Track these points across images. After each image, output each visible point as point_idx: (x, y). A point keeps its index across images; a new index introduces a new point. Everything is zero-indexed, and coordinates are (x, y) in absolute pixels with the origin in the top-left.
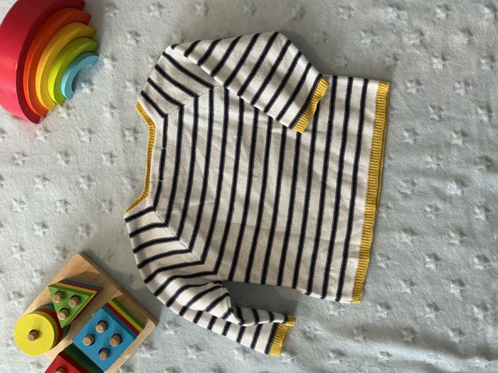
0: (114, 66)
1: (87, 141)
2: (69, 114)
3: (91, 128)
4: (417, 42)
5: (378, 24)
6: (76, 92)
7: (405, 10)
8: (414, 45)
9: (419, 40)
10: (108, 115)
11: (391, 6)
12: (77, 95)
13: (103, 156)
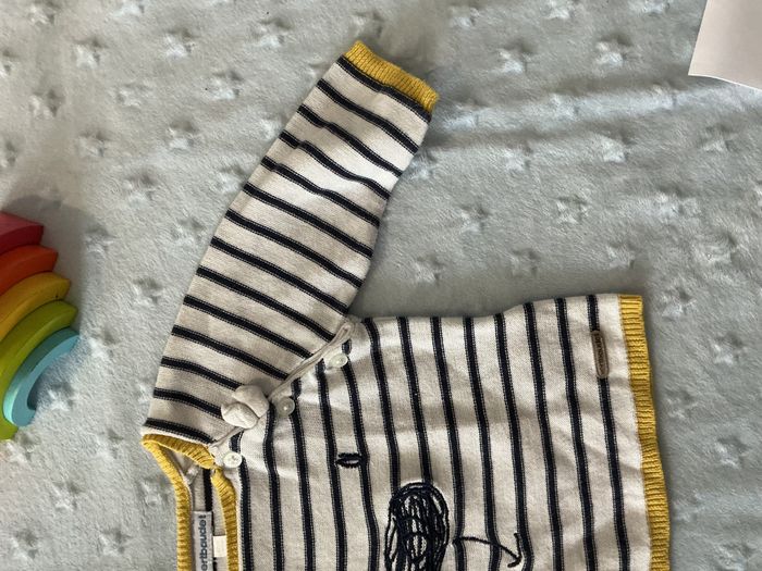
0: (111, 353)
1: (69, 508)
2: (28, 456)
3: (75, 481)
4: (725, 258)
5: (640, 227)
6: (40, 408)
7: (693, 196)
8: (718, 266)
9: (728, 255)
10: (106, 455)
11: (664, 190)
12: (42, 415)
13: (103, 538)
